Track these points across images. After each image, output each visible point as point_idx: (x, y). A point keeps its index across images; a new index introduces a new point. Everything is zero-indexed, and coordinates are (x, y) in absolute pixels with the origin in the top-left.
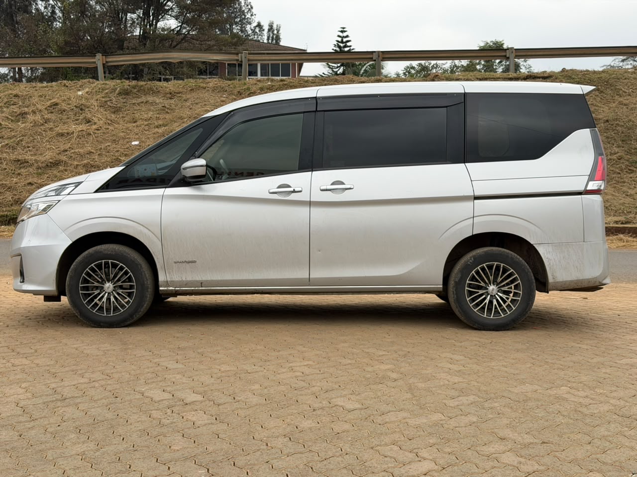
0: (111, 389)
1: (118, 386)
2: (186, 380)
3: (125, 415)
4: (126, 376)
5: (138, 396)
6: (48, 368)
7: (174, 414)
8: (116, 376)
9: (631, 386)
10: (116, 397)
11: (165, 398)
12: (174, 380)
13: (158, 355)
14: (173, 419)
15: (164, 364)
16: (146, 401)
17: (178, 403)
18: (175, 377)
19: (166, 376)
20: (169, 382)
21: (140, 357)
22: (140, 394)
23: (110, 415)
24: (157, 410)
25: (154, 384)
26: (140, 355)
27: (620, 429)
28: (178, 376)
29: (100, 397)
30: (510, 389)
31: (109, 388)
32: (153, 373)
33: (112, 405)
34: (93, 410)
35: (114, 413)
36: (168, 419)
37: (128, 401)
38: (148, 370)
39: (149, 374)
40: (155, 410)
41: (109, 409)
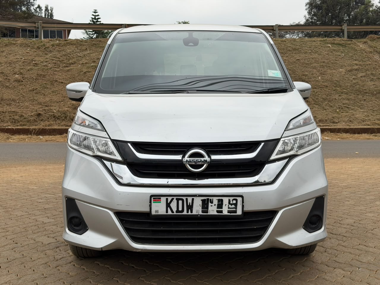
0: (11, 238)
1: (15, 236)
2: (60, 229)
3: (28, 255)
4: (18, 229)
5: (32, 242)
7: (62, 252)
8: (11, 229)
9: (330, 217)
10: (16, 243)
11: (52, 242)
12: (52, 230)
13: (33, 214)
14: (63, 255)
15: (41, 220)
16: (39, 245)
17: (62, 245)
18: (52, 228)
19: (46, 227)
20: (50, 231)
21: (21, 216)
22: (33, 240)
23: (18, 255)
24: (49, 250)
25: (40, 233)
26: (20, 215)
27: (338, 242)
28: (54, 227)
29: (5, 244)
31: (9, 237)
32: (35, 226)
33: (16, 249)
34: (4, 252)
35: (20, 254)
36: (60, 256)
37: (26, 245)
38: (32, 225)
39: (33, 227)
40: (48, 250)
41: (15, 251)
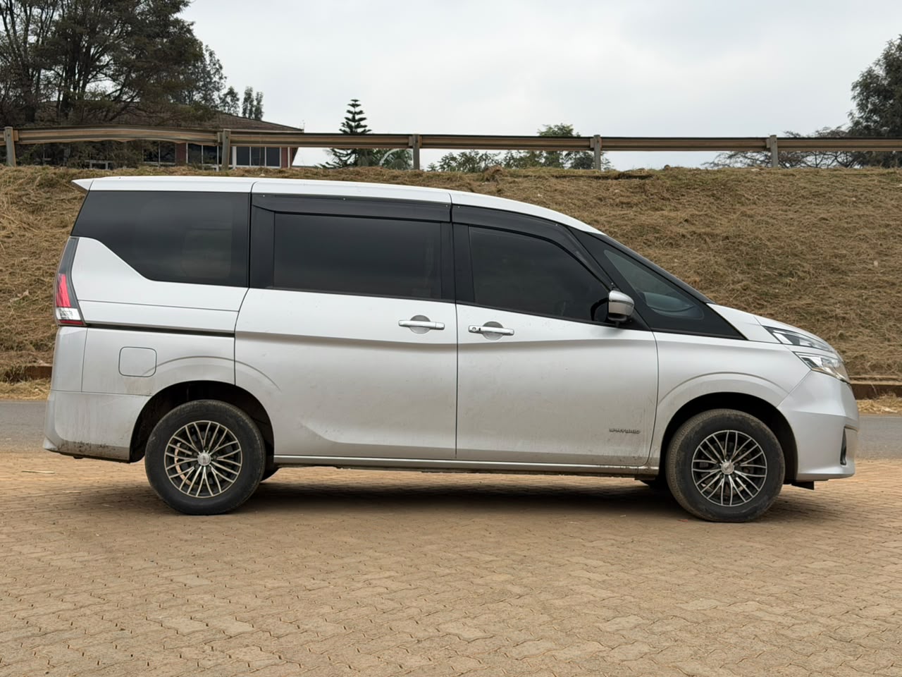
0: (112, 617)
1: (120, 613)
2: (221, 603)
3: (143, 656)
4: (128, 598)
5: (156, 627)
6: (6, 589)
7: (216, 653)
8: (114, 598)
9: (839, 599)
10: (122, 630)
11: (197, 629)
12: (201, 602)
13: (167, 566)
14: (217, 659)
15: (181, 579)
16: (169, 635)
17: (218, 636)
18: (202, 599)
19: (189, 597)
20: (196, 606)
21: (140, 570)
22: (157, 624)
23: (120, 656)
24: (189, 646)
25: (174, 609)
26: (139, 567)
27: (843, 658)
28: (207, 597)
29: (97, 630)
30: (679, 605)
31: (107, 616)
32: (167, 592)
33: (119, 641)
34: (92, 649)
35: (126, 653)
36: (210, 660)
37: (142, 634)
38: (160, 589)
39: (162, 595)
40: (186, 647)
41: (116, 646)
